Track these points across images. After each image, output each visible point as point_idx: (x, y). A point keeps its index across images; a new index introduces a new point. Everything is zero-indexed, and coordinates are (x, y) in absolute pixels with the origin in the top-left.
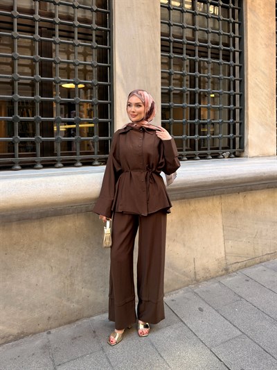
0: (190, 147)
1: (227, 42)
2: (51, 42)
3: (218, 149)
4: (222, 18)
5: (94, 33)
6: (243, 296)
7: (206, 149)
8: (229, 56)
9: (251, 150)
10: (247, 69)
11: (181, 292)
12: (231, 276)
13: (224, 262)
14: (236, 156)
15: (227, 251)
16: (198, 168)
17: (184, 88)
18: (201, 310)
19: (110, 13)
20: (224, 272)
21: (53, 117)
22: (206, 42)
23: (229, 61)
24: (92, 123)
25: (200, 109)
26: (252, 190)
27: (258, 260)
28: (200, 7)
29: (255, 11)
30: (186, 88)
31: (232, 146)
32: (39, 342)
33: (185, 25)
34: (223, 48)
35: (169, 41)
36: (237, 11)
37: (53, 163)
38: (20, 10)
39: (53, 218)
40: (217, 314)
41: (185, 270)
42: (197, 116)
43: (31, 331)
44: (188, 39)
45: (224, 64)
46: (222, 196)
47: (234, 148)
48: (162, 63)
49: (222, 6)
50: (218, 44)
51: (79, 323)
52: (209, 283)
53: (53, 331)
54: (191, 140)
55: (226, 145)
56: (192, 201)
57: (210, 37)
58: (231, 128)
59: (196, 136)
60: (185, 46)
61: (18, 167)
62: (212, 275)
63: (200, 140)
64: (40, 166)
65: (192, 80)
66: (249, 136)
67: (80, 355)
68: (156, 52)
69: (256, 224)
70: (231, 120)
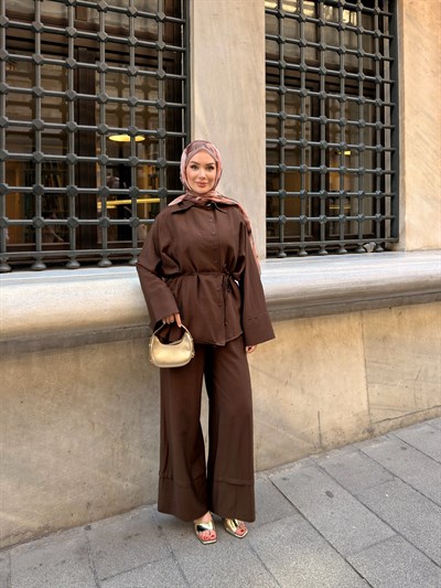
0: (313, 234)
1: (370, 68)
2: (94, 69)
3: (356, 237)
4: (362, 29)
5: (160, 56)
6: (397, 473)
7: (338, 238)
8: (375, 90)
9: (409, 240)
10: (403, 110)
11: (298, 466)
12: (377, 441)
13: (366, 419)
14: (386, 250)
15: (372, 401)
16: (324, 269)
17: (303, 141)
18: (329, 494)
19: (186, 24)
20: (366, 434)
21: (95, 187)
22: (338, 68)
23: (374, 98)
24: (156, 197)
25: (327, 175)
26: (411, 303)
27: (421, 416)
28: (327, 12)
29: (416, 18)
30: (306, 141)
31: (378, 234)
32: (72, 541)
33: (304, 42)
34: (364, 77)
35: (279, 67)
36: (386, 19)
37: (97, 259)
38: (45, 20)
39: (96, 345)
40: (355, 501)
41: (303, 430)
42: (323, 185)
43: (60, 525)
44: (308, 63)
45: (367, 103)
46: (364, 312)
47: (383, 236)
48: (267, 102)
49: (364, 12)
50: (356, 71)
51: (136, 512)
52: (341, 452)
53: (94, 526)
54: (313, 223)
55: (370, 232)
56: (316, 321)
57: (344, 60)
58: (378, 205)
59: (322, 217)
60: (304, 74)
61: (41, 266)
62: (348, 439)
63: (327, 224)
64: (75, 264)
65: (316, 128)
66: (406, 218)
67: (137, 564)
68: (258, 84)
69: (418, 357)
70: (378, 192)
